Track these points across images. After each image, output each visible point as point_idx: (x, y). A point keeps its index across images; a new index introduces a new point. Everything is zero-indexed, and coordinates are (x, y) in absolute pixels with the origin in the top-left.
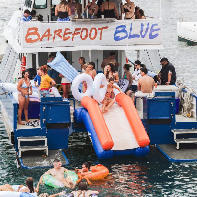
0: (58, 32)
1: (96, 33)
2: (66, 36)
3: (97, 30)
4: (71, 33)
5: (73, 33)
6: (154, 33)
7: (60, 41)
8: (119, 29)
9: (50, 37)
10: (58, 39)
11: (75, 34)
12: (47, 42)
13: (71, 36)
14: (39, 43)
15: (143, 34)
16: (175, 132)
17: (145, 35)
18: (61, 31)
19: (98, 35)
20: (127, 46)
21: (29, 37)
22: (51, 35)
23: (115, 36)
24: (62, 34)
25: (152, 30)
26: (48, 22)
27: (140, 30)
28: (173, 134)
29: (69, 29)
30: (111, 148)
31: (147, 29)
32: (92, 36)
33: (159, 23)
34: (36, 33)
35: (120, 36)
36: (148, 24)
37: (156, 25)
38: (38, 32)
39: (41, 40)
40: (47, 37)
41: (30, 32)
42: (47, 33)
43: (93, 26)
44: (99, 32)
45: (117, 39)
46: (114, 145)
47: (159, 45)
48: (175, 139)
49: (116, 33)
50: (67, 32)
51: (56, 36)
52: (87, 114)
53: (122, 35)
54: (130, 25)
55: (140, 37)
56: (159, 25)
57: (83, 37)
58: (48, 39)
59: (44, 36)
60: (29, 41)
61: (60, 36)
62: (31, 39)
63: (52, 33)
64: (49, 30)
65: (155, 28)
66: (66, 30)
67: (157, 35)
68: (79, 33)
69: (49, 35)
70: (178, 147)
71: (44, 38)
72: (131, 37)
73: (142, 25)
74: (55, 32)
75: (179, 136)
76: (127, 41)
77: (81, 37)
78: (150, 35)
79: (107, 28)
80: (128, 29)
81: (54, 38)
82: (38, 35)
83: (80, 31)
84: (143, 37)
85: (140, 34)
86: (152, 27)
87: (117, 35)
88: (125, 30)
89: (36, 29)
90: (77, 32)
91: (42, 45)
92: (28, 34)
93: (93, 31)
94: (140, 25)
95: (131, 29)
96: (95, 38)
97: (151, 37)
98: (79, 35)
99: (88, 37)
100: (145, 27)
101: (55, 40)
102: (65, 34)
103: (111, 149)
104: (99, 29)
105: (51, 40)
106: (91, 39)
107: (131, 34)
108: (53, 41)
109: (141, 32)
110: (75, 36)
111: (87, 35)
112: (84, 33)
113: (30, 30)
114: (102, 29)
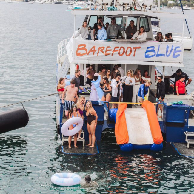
0: (101, 49)
1: (131, 51)
2: (108, 52)
3: (132, 49)
4: (112, 50)
5: (113, 50)
6: (176, 54)
7: (102, 56)
8: (149, 49)
9: (95, 52)
10: (101, 54)
12: (92, 56)
13: (111, 52)
14: (86, 56)
15: (168, 54)
17: (169, 55)
18: (103, 48)
19: (133, 53)
20: (155, 62)
21: (79, 52)
22: (96, 51)
23: (145, 54)
24: (104, 50)
25: (175, 52)
26: (94, 41)
27: (165, 50)
29: (110, 47)
31: (171, 52)
32: (128, 53)
33: (181, 46)
34: (84, 48)
35: (149, 55)
36: (173, 46)
37: (179, 47)
38: (86, 48)
39: (88, 54)
40: (93, 52)
41: (80, 47)
42: (93, 49)
43: (129, 45)
44: (133, 50)
45: (147, 56)
47: (180, 63)
49: (146, 52)
50: (108, 49)
51: (100, 51)
53: (151, 54)
54: (158, 46)
55: (166, 56)
56: (181, 47)
57: (121, 54)
58: (94, 54)
59: (91, 51)
60: (78, 54)
61: (103, 52)
62: (80, 53)
63: (97, 49)
64: (94, 47)
65: (177, 49)
66: (108, 47)
67: (179, 55)
68: (117, 51)
69: (94, 51)
71: (90, 53)
72: (158, 55)
73: (168, 47)
74: (99, 48)
76: (155, 59)
77: (119, 53)
78: (174, 55)
79: (139, 48)
80: (156, 49)
81: (98, 53)
82: (86, 50)
83: (119, 49)
84: (168, 56)
85: (165, 54)
86: (175, 49)
87: (147, 54)
88: (154, 50)
89: (85, 46)
90: (116, 49)
91: (88, 58)
92: (79, 49)
93: (129, 50)
94: (166, 46)
95: (159, 49)
96: (129, 55)
97: (174, 56)
99: (125, 53)
100: (170, 49)
101: (99, 54)
102: (107, 51)
104: (133, 48)
105: (96, 55)
106: (127, 55)
107: (159, 54)
108: (97, 55)
109: (167, 52)
110: (114, 53)
111: (124, 52)
112: (122, 50)
113: (80, 46)
114: (135, 49)
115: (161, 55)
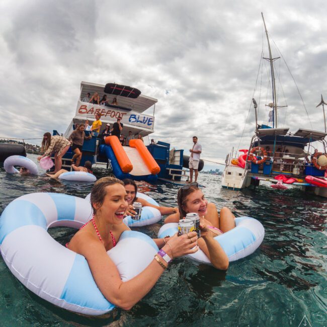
3: (121, 114)
6: (150, 123)
8: (132, 116)
11: (107, 113)
12: (90, 114)
13: (105, 114)
14: (86, 114)
16: (171, 169)
18: (100, 110)
21: (81, 110)
23: (129, 119)
25: (149, 121)
28: (169, 170)
29: (104, 110)
30: (130, 171)
31: (146, 121)
32: (117, 116)
34: (85, 109)
43: (118, 111)
46: (133, 169)
48: (170, 173)
52: (110, 149)
56: (153, 119)
57: (112, 116)
58: (92, 113)
59: (90, 111)
60: (80, 112)
63: (95, 110)
64: (93, 108)
65: (151, 120)
67: (151, 124)
69: (93, 111)
70: (173, 178)
72: (138, 122)
74: (97, 110)
75: (173, 172)
76: (136, 123)
79: (126, 114)
80: (137, 117)
82: (86, 110)
83: (111, 112)
84: (144, 123)
86: (149, 119)
89: (86, 106)
90: (109, 112)
91: (87, 116)
92: (81, 108)
93: (118, 114)
97: (149, 124)
98: (110, 114)
102: (102, 112)
103: (130, 173)
107: (138, 120)
109: (144, 120)
110: (107, 115)
111: (114, 116)
112: (113, 114)
113: (82, 106)
114: (123, 114)
115: (141, 122)
